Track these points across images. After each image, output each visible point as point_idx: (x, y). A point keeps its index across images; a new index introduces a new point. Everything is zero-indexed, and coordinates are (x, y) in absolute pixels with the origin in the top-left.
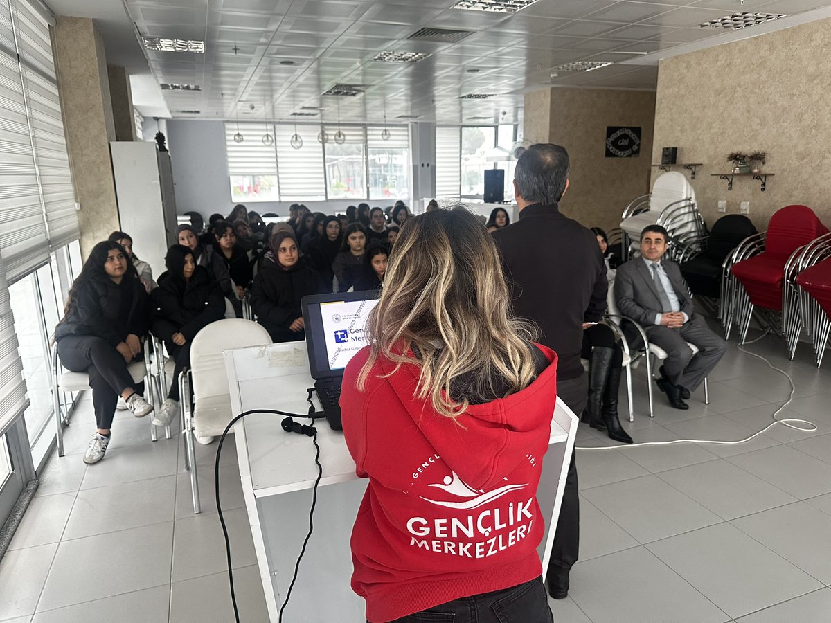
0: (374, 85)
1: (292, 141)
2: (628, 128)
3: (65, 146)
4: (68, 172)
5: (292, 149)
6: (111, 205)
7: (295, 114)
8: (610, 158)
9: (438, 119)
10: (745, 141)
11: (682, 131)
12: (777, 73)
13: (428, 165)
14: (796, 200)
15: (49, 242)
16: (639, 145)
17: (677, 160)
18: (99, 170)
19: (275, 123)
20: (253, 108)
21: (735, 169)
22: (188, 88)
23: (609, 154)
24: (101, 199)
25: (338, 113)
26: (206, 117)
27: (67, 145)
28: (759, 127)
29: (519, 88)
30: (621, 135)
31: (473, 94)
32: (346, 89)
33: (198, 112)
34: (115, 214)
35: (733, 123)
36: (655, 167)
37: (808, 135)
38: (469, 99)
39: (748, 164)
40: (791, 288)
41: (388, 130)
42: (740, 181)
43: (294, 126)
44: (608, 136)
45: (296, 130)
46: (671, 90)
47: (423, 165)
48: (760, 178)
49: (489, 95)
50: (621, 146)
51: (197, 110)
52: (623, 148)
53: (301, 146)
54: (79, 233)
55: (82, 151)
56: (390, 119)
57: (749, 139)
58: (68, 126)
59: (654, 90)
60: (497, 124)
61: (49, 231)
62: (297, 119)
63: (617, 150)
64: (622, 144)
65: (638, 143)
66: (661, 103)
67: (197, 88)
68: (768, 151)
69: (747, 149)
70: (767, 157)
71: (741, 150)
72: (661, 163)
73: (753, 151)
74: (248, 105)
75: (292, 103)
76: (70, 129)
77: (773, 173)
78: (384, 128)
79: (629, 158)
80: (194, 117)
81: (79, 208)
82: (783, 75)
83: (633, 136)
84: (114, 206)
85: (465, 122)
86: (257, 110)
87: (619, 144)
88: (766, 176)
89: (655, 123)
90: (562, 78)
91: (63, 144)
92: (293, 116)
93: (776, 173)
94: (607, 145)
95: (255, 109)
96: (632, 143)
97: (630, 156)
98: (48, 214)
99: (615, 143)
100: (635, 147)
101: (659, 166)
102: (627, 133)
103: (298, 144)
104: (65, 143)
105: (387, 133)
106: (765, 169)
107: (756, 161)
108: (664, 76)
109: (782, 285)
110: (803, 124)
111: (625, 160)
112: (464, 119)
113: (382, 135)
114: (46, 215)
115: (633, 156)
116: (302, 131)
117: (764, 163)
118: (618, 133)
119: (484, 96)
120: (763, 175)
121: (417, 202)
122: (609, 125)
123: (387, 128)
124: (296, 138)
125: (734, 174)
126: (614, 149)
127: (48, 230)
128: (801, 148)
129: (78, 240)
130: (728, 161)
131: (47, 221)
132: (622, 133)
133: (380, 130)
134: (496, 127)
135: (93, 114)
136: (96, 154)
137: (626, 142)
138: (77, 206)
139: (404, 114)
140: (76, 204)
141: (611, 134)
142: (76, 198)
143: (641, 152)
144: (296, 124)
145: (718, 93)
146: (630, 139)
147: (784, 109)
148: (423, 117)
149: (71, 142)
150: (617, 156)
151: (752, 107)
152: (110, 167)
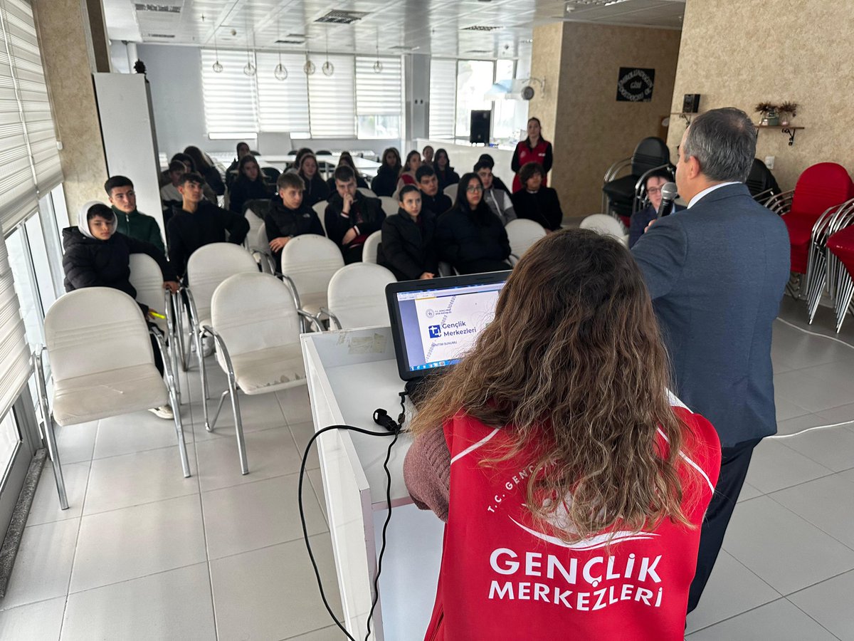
0: (373, 13)
1: (276, 71)
2: (641, 69)
3: (43, 77)
4: (47, 107)
5: (276, 81)
6: (96, 145)
7: (279, 41)
8: (621, 102)
9: (432, 51)
10: (776, 91)
11: (707, 77)
12: (817, 16)
13: (422, 102)
14: (826, 156)
15: (37, 188)
16: (651, 89)
17: (699, 108)
18: (81, 105)
19: (256, 50)
20: (234, 33)
21: (763, 121)
22: (165, 9)
23: (620, 97)
24: (84, 137)
25: (327, 41)
26: (181, 42)
27: (45, 75)
28: (791, 76)
29: (528, 21)
30: (634, 77)
31: (477, 26)
32: (341, 16)
33: (173, 36)
34: (101, 156)
35: (763, 70)
36: (675, 116)
37: (845, 87)
38: (473, 31)
39: (777, 116)
40: (817, 250)
41: (381, 63)
42: (767, 134)
43: (278, 55)
44: (621, 77)
45: (280, 60)
46: (698, 30)
47: (416, 102)
48: (789, 132)
49: (495, 28)
50: (633, 89)
51: (172, 34)
52: (635, 92)
53: (286, 78)
54: (62, 176)
55: (62, 82)
56: (382, 50)
57: (780, 88)
58: (45, 53)
59: (680, 29)
60: (495, 59)
61: (36, 175)
62: (281, 47)
63: (629, 94)
64: (634, 87)
65: (651, 86)
66: (686, 44)
67: (176, 10)
68: (800, 102)
69: (777, 99)
70: (798, 109)
71: (770, 100)
72: (681, 111)
73: (783, 101)
74: (230, 30)
75: (276, 29)
76: (47, 57)
77: (802, 126)
78: (376, 59)
79: (639, 103)
80: (167, 42)
81: (61, 148)
82: (823, 19)
83: (646, 78)
84: (99, 147)
85: (462, 55)
86: (240, 36)
87: (632, 87)
88: (795, 129)
89: (678, 67)
90: (579, 12)
91: (41, 74)
92: (277, 44)
93: (806, 126)
94: (618, 87)
95: (237, 35)
96: (645, 86)
97: (641, 100)
98: (34, 156)
99: (627, 86)
100: (648, 91)
101: (680, 114)
102: (640, 75)
103: (283, 75)
104: (43, 73)
105: (380, 65)
106: (795, 122)
107: (786, 113)
108: (691, 15)
109: (809, 247)
110: (840, 73)
111: (636, 104)
112: (460, 52)
113: (374, 67)
114: (32, 157)
115: (645, 100)
116: (286, 60)
117: (794, 115)
118: (631, 75)
119: (489, 29)
120: (792, 128)
121: (409, 143)
122: (622, 66)
123: (380, 59)
124: (281, 68)
125: (761, 126)
126: (626, 93)
127: (34, 174)
128: (836, 101)
129: (61, 184)
130: (756, 112)
131: (34, 164)
132: (635, 75)
133: (371, 62)
134: (495, 62)
135: (72, 41)
136: (77, 86)
137: (638, 85)
138: (59, 145)
139: (398, 44)
140: (58, 143)
141: (623, 76)
142: (57, 136)
143: (653, 97)
144: (280, 52)
145: (749, 35)
146: (643, 81)
147: (821, 57)
148: (418, 48)
149: (49, 71)
150: (629, 100)
151: (787, 52)
152: (95, 102)
